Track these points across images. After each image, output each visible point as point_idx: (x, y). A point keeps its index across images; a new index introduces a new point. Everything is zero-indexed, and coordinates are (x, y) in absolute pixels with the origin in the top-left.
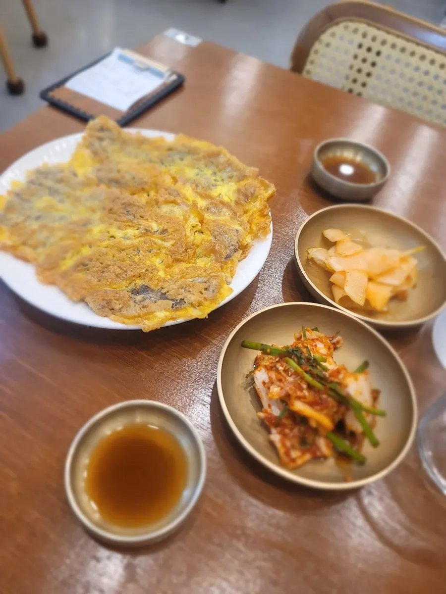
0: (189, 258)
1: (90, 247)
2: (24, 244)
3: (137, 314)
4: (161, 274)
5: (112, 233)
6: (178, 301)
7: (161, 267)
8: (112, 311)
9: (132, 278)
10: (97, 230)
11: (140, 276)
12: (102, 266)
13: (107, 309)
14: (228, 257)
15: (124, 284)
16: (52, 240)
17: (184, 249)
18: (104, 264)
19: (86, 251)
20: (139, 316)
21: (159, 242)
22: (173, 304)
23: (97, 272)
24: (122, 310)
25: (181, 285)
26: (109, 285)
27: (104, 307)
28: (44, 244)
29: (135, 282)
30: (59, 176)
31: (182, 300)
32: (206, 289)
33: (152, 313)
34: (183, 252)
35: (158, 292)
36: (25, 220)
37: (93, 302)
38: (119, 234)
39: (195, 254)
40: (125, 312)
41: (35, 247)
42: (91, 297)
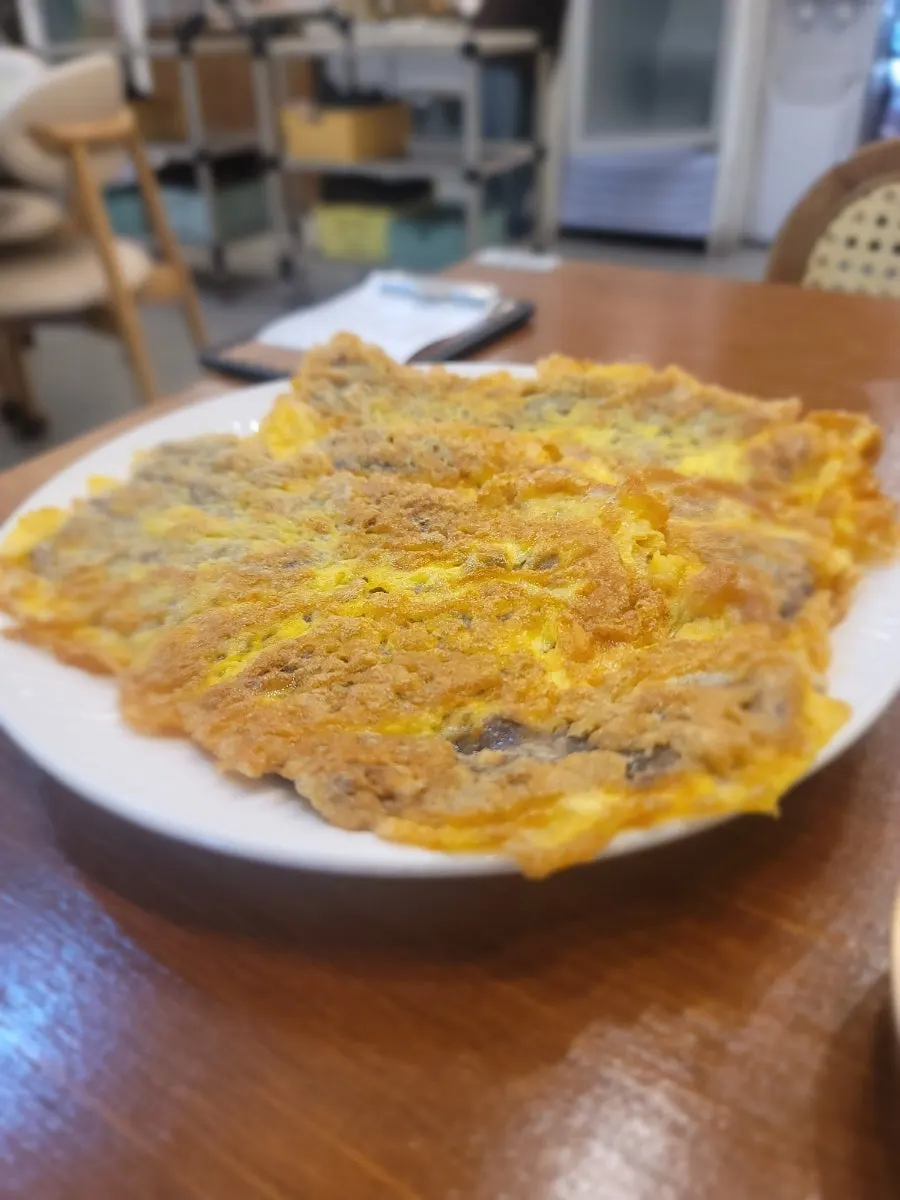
0: (645, 625)
1: (308, 619)
2: (96, 620)
3: (488, 808)
4: (558, 680)
5: (376, 582)
6: (649, 753)
7: (552, 659)
8: (389, 804)
9: (451, 700)
10: (328, 576)
11: (481, 690)
12: (346, 665)
13: (366, 797)
14: (788, 611)
15: (428, 718)
16: (183, 606)
17: (624, 601)
18: (353, 661)
19: (293, 631)
20: (498, 817)
21: (534, 590)
22: (629, 767)
23: (328, 684)
24: (428, 797)
25: (643, 699)
26: (370, 722)
27: (353, 789)
28: (158, 619)
29: (464, 711)
30: (222, 455)
31: (661, 748)
32: (746, 706)
33: (551, 799)
34: (624, 610)
35: (554, 734)
36: (110, 562)
37: (314, 773)
38: (399, 582)
39: (664, 615)
40: (436, 804)
41: (126, 629)
42: (308, 758)
